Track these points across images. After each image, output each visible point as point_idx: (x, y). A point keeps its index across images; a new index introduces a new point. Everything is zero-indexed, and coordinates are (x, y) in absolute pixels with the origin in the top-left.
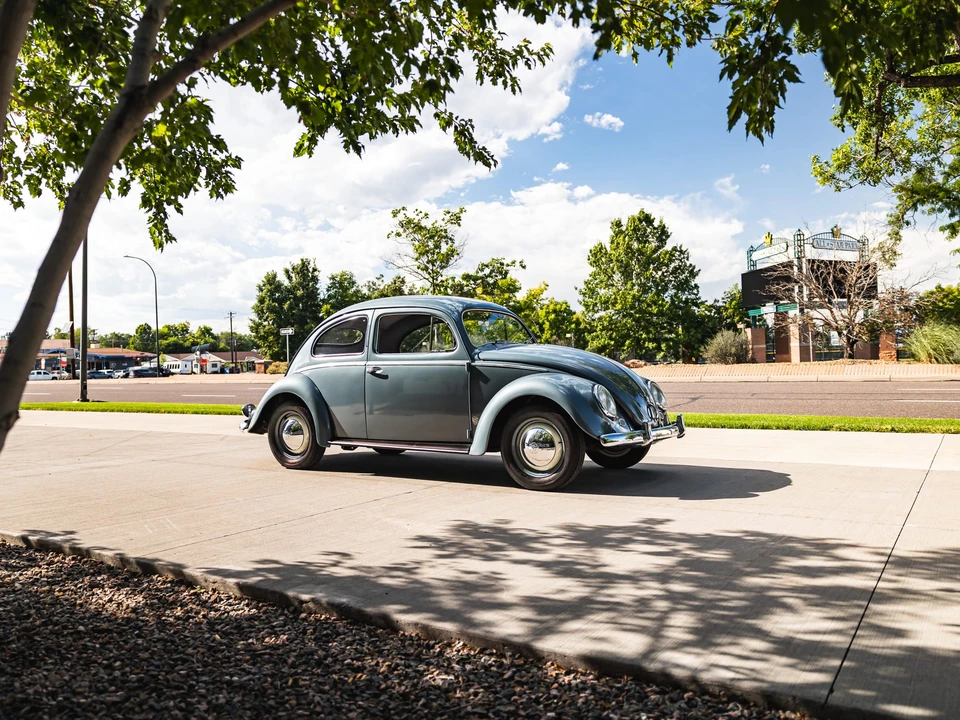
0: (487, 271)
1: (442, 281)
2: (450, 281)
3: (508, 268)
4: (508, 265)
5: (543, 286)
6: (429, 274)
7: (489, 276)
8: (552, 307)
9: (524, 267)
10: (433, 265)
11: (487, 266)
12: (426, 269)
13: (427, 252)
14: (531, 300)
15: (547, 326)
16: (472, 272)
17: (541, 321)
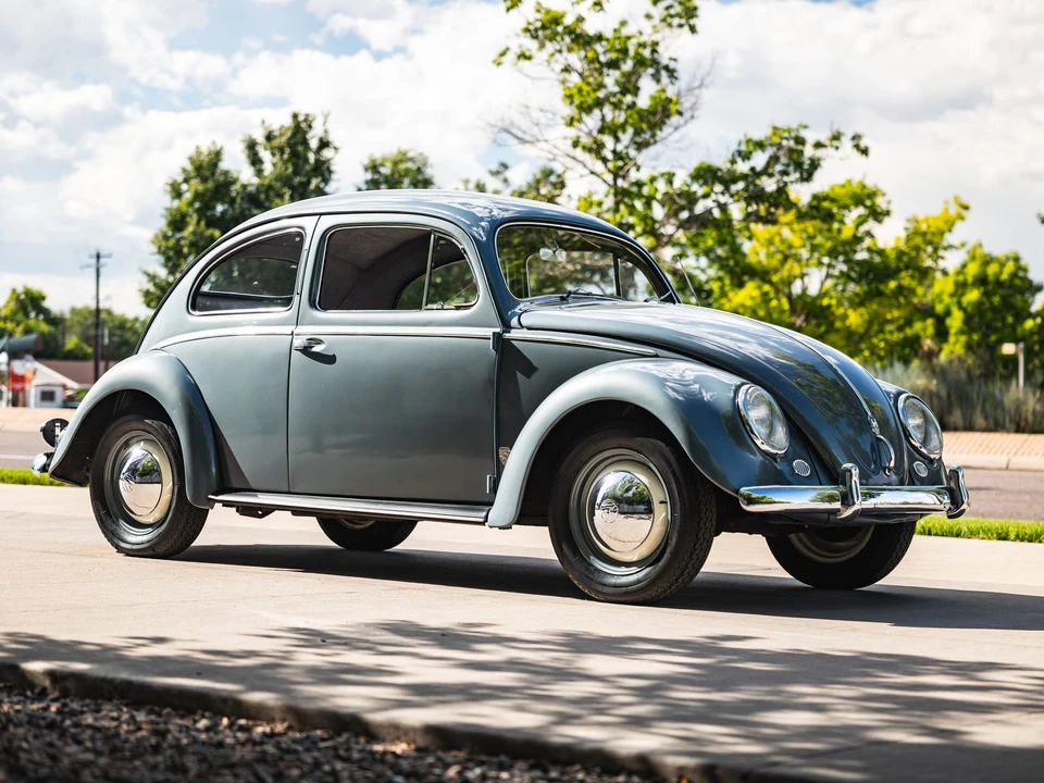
0: (759, 160)
1: (639, 184)
2: (661, 186)
3: (820, 153)
4: (818, 145)
5: (954, 210)
6: (605, 160)
7: (766, 172)
8: (973, 270)
9: (865, 152)
10: (617, 140)
11: (760, 145)
12: (596, 149)
13: (599, 103)
14: (917, 249)
15: (956, 321)
16: (721, 161)
17: (939, 308)
